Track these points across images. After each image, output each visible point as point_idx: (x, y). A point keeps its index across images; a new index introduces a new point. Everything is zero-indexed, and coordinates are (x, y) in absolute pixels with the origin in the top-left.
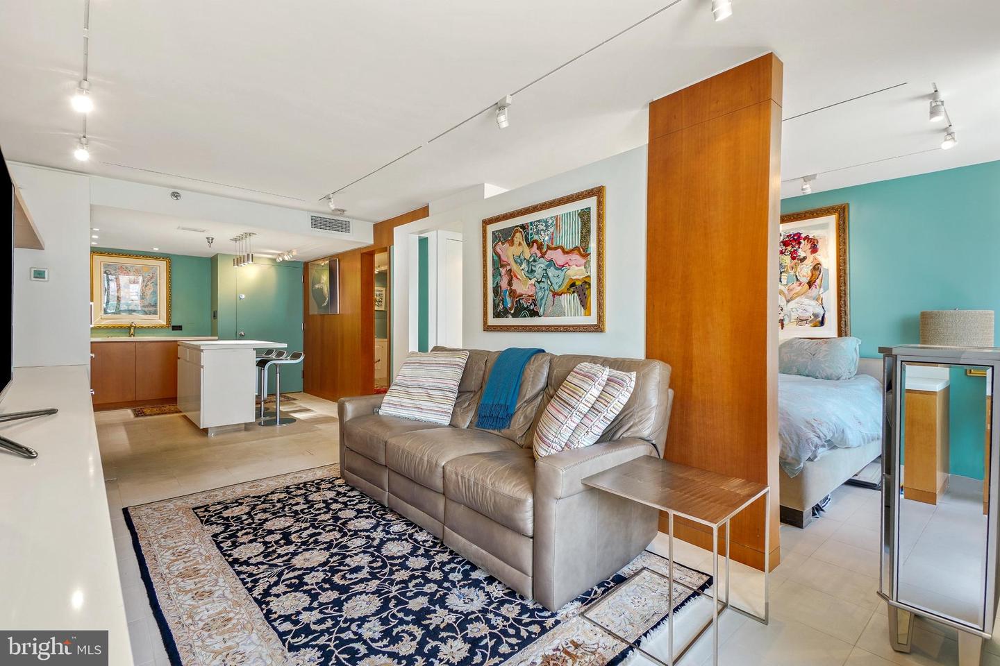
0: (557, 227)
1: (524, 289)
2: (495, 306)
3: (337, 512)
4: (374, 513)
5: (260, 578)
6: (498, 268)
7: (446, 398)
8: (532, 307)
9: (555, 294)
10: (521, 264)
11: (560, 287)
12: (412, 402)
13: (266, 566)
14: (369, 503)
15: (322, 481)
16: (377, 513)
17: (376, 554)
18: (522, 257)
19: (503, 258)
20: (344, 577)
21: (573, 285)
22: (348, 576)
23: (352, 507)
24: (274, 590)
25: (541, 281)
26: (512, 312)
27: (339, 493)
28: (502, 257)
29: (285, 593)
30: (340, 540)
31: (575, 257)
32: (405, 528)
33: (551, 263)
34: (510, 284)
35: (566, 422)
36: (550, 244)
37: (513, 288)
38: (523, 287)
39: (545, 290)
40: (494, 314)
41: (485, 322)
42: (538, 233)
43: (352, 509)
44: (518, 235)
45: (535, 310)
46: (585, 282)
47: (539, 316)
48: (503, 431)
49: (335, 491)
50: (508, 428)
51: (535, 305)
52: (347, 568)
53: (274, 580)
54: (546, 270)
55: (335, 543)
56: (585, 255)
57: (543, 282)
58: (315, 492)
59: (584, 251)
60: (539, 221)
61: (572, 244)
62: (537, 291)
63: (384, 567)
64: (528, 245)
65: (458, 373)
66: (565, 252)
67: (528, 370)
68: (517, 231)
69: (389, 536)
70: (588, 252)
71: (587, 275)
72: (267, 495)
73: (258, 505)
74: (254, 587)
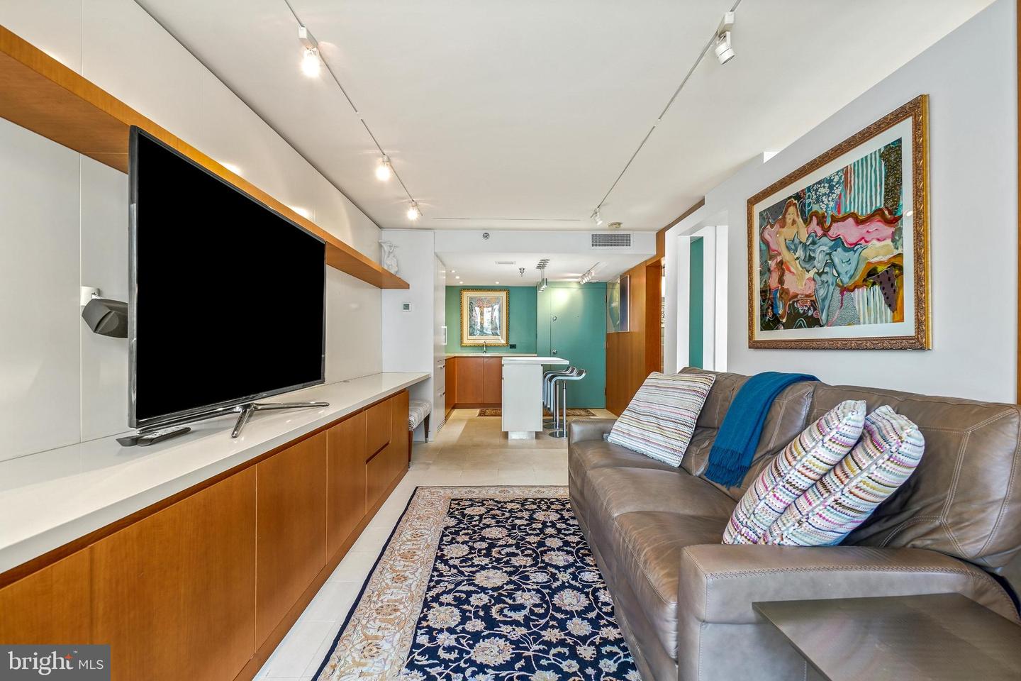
0: (846, 186)
1: (800, 287)
2: (763, 316)
3: (546, 538)
4: (578, 551)
5: (444, 581)
6: (766, 262)
7: (679, 432)
8: (810, 313)
9: (844, 290)
10: (796, 250)
11: (851, 277)
12: (641, 432)
13: (455, 571)
14: (581, 538)
15: (558, 500)
16: (581, 551)
17: (547, 598)
18: (797, 241)
19: (773, 246)
20: (501, 611)
21: (872, 273)
22: (506, 612)
23: (563, 536)
24: (443, 599)
25: (823, 272)
26: (784, 321)
27: (562, 517)
28: (771, 245)
29: (448, 604)
30: (528, 569)
31: (877, 227)
32: (596, 580)
33: (838, 242)
34: (781, 281)
35: (765, 498)
36: (836, 214)
37: (785, 286)
38: (798, 283)
39: (829, 286)
40: (761, 325)
41: (751, 337)
42: (818, 200)
43: (561, 539)
44: (792, 209)
45: (815, 316)
46: (894, 265)
47: (821, 326)
48: (732, 489)
49: (560, 514)
50: (739, 487)
51: (815, 309)
52: (511, 602)
53: (450, 587)
54: (830, 254)
55: (521, 570)
56: (893, 219)
57: (827, 273)
58: (543, 510)
59: (890, 213)
60: (819, 183)
61: (871, 205)
62: (817, 287)
63: (542, 616)
64: (805, 221)
65: (699, 402)
66: (859, 222)
67: (777, 405)
68: (791, 204)
69: (573, 583)
70: (899, 214)
71: (896, 252)
72: (505, 503)
73: (493, 509)
74: (434, 587)
